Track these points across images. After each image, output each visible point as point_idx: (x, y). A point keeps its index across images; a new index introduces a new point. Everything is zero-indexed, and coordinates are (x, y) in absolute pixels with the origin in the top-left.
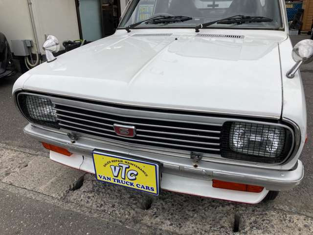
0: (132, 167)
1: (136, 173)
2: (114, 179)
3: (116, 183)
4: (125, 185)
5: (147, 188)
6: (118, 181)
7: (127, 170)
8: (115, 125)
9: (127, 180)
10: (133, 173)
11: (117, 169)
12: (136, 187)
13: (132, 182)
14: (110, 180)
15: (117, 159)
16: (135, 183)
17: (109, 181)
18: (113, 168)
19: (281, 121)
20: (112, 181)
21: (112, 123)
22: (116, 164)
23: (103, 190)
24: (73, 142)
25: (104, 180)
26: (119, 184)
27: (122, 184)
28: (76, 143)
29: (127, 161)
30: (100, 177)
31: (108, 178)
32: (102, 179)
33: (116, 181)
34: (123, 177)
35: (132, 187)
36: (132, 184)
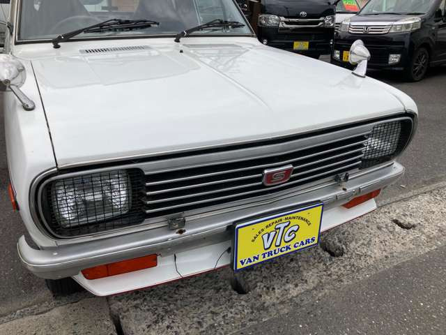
0: (293, 222)
1: (295, 228)
2: (264, 254)
3: (267, 258)
4: (280, 253)
5: (308, 241)
6: (270, 254)
7: (286, 229)
8: (266, 171)
9: (284, 244)
10: (293, 231)
11: (272, 234)
12: (293, 249)
13: (288, 244)
14: (257, 259)
15: (277, 219)
16: (292, 243)
17: (256, 261)
18: (266, 237)
19: (406, 114)
20: (261, 259)
21: (261, 170)
22: (272, 228)
23: (172, 306)
24: (181, 232)
25: (249, 264)
26: (271, 257)
27: (274, 256)
28: (188, 232)
29: (288, 216)
30: (242, 263)
31: (255, 258)
32: (245, 265)
33: (266, 255)
34: (278, 244)
35: (289, 251)
36: (288, 248)
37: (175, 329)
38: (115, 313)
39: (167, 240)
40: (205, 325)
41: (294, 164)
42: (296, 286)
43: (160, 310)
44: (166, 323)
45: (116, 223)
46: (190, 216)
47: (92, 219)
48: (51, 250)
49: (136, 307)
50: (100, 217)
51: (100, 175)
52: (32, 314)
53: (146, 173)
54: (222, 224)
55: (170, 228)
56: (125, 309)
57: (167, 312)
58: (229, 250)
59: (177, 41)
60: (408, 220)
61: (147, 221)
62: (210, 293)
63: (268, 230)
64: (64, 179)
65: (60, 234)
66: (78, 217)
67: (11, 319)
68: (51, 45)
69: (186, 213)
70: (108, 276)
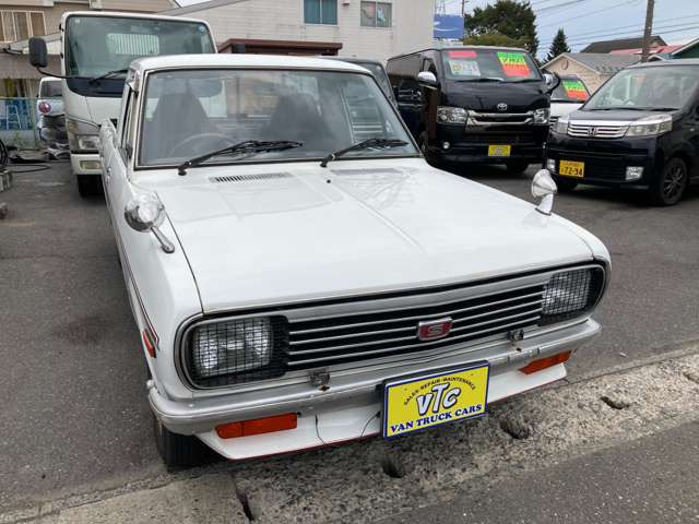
0: (454, 384)
1: (456, 392)
2: (419, 421)
3: (422, 426)
4: (439, 422)
5: (472, 409)
6: (426, 421)
7: (445, 392)
8: (421, 324)
9: (442, 411)
10: (454, 395)
11: (428, 397)
12: (454, 417)
13: (448, 411)
14: (411, 426)
15: (431, 380)
16: (452, 411)
17: (410, 429)
18: (421, 399)
20: (416, 427)
21: (415, 323)
22: (428, 390)
23: (310, 487)
24: (324, 389)
25: (401, 431)
26: (427, 425)
27: (431, 424)
28: (331, 389)
29: (447, 377)
30: (394, 429)
31: (408, 424)
32: (397, 432)
33: (422, 422)
34: (435, 409)
35: (449, 419)
36: (448, 415)
37: (313, 511)
38: (242, 492)
39: (309, 397)
40: (349, 509)
41: (454, 316)
42: (464, 470)
43: (295, 491)
44: (303, 504)
45: (255, 375)
46: (336, 372)
47: (232, 369)
48: (186, 402)
49: (267, 486)
50: (241, 367)
51: (244, 322)
52: (145, 487)
53: (291, 321)
54: (370, 383)
55: (312, 384)
56: (254, 488)
57: (303, 492)
58: (378, 415)
59: (324, 166)
60: (623, 398)
61: (288, 374)
62: (356, 474)
63: (424, 392)
64: (208, 325)
65: (198, 384)
66: (217, 367)
67: (121, 493)
68: (177, 171)
69: (331, 368)
70: (243, 436)
